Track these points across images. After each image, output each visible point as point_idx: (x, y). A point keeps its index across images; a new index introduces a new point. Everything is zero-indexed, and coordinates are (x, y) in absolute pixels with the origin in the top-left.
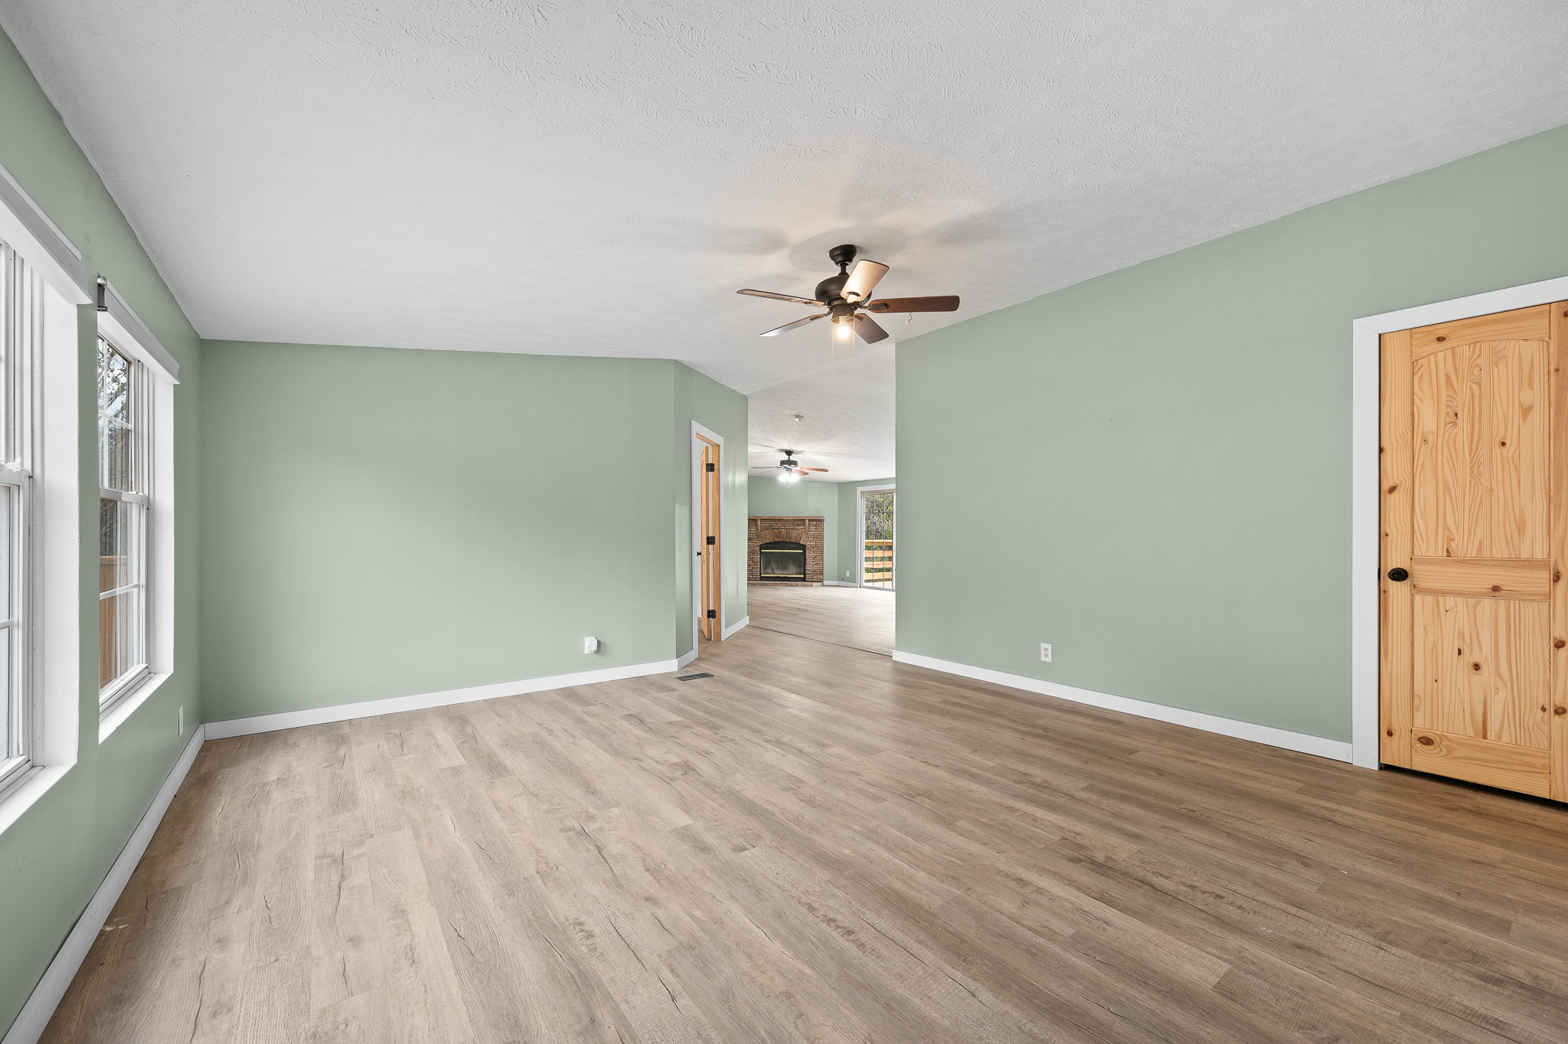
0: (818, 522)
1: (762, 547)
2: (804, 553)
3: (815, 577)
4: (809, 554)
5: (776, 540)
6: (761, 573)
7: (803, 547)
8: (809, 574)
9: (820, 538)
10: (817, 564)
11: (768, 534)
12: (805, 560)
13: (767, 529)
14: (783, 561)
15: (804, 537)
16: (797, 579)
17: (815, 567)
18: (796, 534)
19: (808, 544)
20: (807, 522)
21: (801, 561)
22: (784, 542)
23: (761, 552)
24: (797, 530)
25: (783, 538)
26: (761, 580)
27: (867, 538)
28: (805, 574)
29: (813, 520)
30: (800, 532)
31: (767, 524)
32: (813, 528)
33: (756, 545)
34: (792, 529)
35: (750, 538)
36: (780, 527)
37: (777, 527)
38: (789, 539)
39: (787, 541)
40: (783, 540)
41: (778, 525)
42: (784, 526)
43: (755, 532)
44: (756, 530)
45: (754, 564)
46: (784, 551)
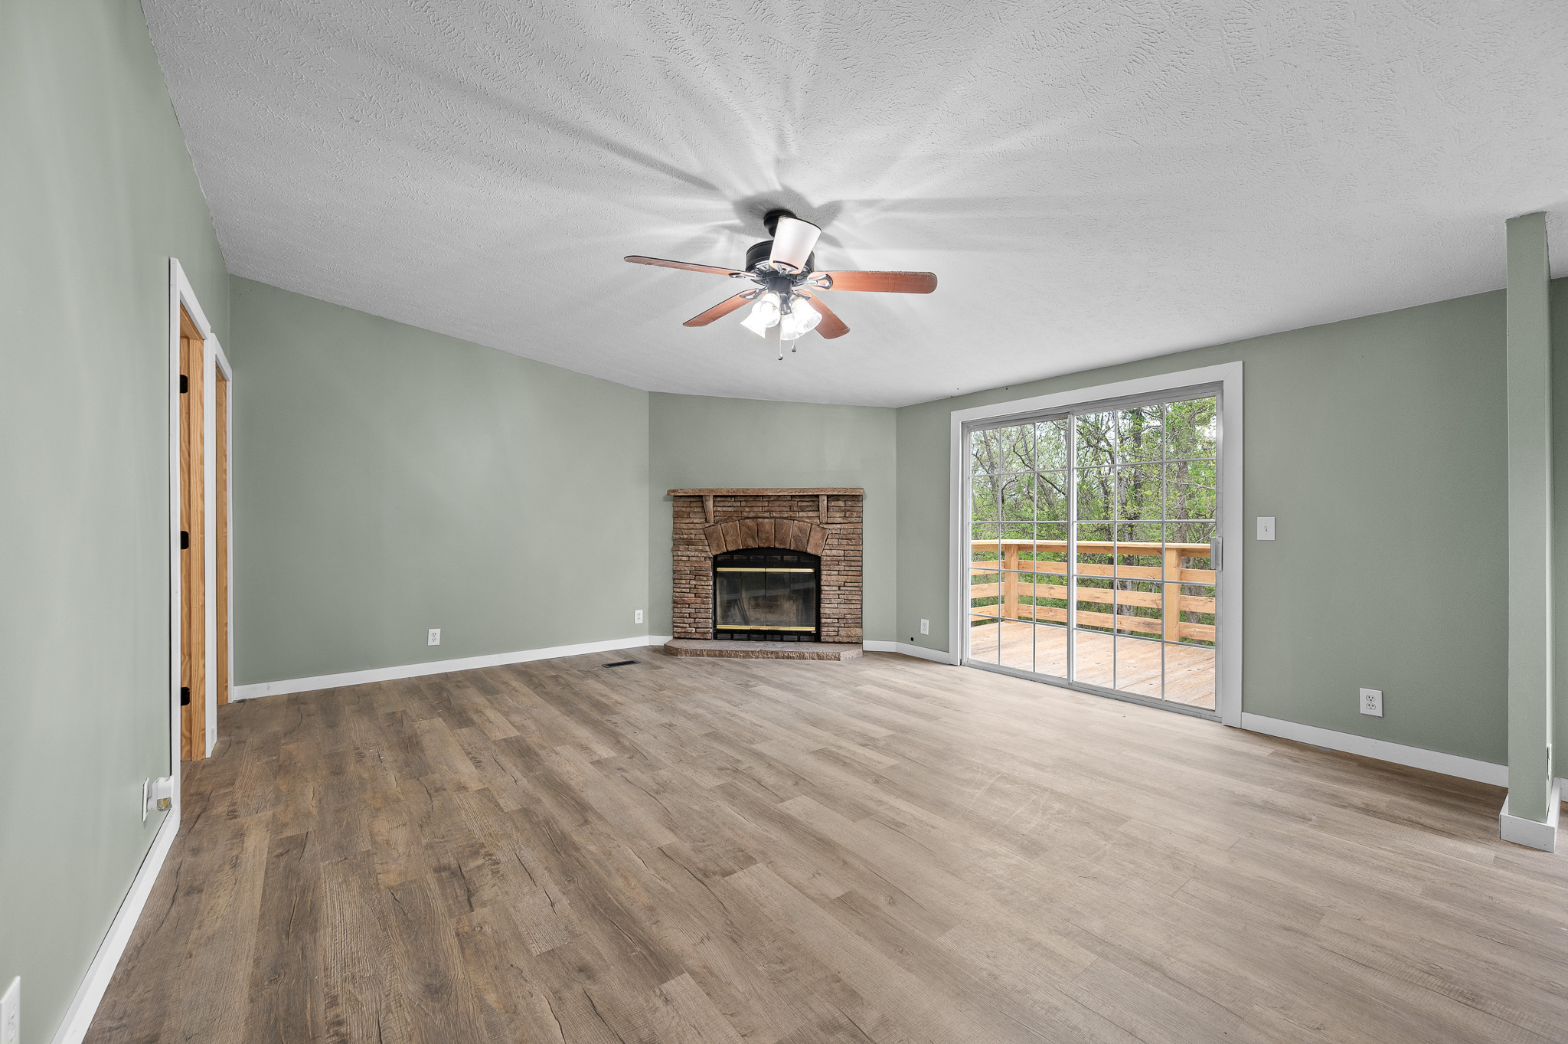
0: (851, 500)
1: (717, 562)
2: (817, 576)
3: (842, 632)
4: (830, 579)
5: (751, 544)
6: (715, 623)
7: (815, 561)
8: (828, 625)
9: (854, 538)
10: (848, 602)
11: (731, 532)
12: (819, 591)
13: (728, 518)
14: (768, 592)
15: (816, 536)
16: (799, 637)
17: (843, 609)
18: (799, 529)
19: (826, 554)
20: (824, 502)
21: (810, 596)
22: (769, 548)
23: (716, 573)
24: (801, 519)
25: (767, 539)
26: (715, 638)
27: (976, 536)
28: (818, 625)
29: (837, 497)
30: (806, 526)
31: (728, 507)
32: (838, 517)
33: (702, 556)
34: (786, 518)
35: (681, 541)
36: (760, 515)
37: (752, 515)
38: (782, 542)
39: (777, 546)
40: (766, 545)
41: (756, 509)
42: (770, 511)
43: (691, 526)
44: (696, 521)
45: (699, 600)
46: (769, 570)
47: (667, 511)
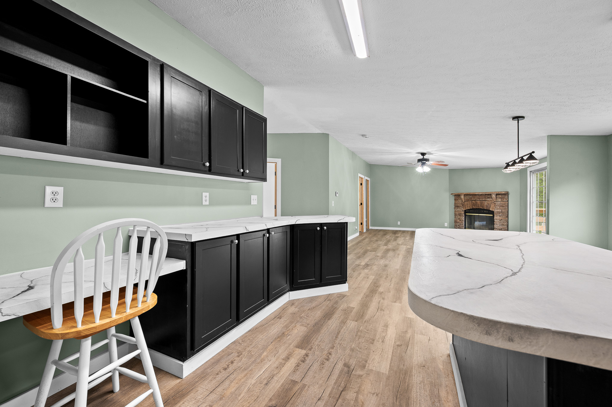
0: (505, 195)
1: (466, 212)
2: (494, 216)
4: (497, 218)
5: (474, 207)
7: (492, 213)
9: (506, 206)
10: (503, 225)
11: (469, 204)
12: (494, 221)
13: (468, 200)
15: (492, 206)
17: (501, 227)
18: (487, 204)
19: (496, 211)
20: (494, 196)
21: (491, 223)
23: (465, 215)
24: (488, 201)
25: (478, 206)
29: (499, 194)
30: (490, 202)
31: (468, 197)
32: (499, 200)
33: (462, 210)
34: (484, 200)
35: (456, 206)
36: (476, 199)
37: (474, 199)
38: (483, 207)
39: (481, 208)
40: (478, 208)
41: (475, 198)
42: (479, 199)
43: (459, 202)
44: (460, 201)
45: (460, 222)
46: (480, 215)
47: (453, 198)
